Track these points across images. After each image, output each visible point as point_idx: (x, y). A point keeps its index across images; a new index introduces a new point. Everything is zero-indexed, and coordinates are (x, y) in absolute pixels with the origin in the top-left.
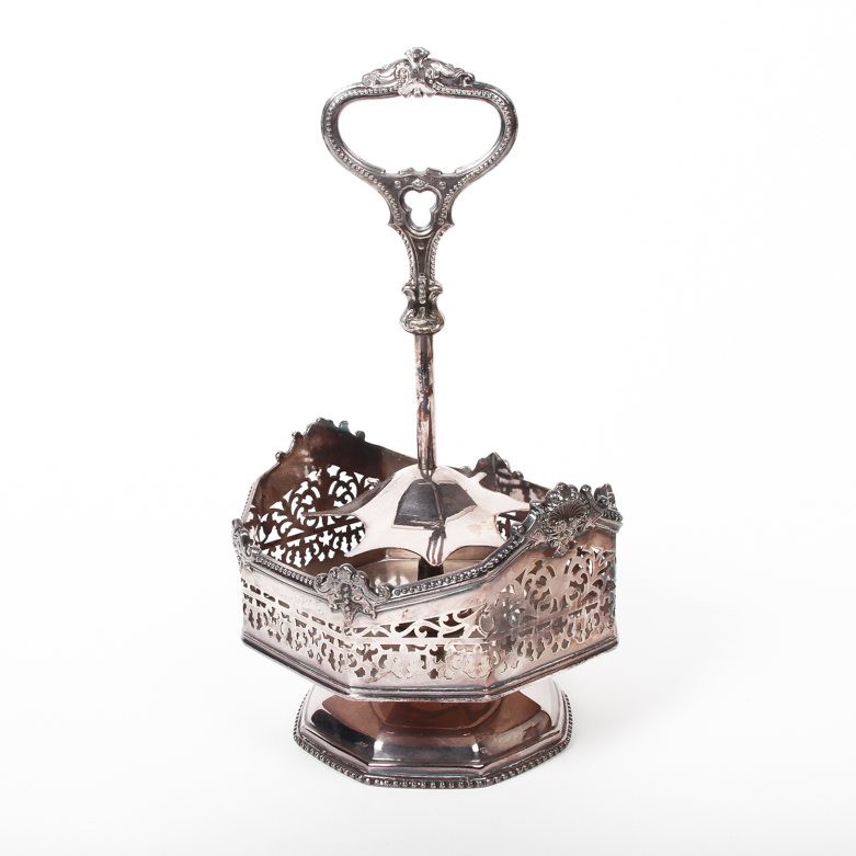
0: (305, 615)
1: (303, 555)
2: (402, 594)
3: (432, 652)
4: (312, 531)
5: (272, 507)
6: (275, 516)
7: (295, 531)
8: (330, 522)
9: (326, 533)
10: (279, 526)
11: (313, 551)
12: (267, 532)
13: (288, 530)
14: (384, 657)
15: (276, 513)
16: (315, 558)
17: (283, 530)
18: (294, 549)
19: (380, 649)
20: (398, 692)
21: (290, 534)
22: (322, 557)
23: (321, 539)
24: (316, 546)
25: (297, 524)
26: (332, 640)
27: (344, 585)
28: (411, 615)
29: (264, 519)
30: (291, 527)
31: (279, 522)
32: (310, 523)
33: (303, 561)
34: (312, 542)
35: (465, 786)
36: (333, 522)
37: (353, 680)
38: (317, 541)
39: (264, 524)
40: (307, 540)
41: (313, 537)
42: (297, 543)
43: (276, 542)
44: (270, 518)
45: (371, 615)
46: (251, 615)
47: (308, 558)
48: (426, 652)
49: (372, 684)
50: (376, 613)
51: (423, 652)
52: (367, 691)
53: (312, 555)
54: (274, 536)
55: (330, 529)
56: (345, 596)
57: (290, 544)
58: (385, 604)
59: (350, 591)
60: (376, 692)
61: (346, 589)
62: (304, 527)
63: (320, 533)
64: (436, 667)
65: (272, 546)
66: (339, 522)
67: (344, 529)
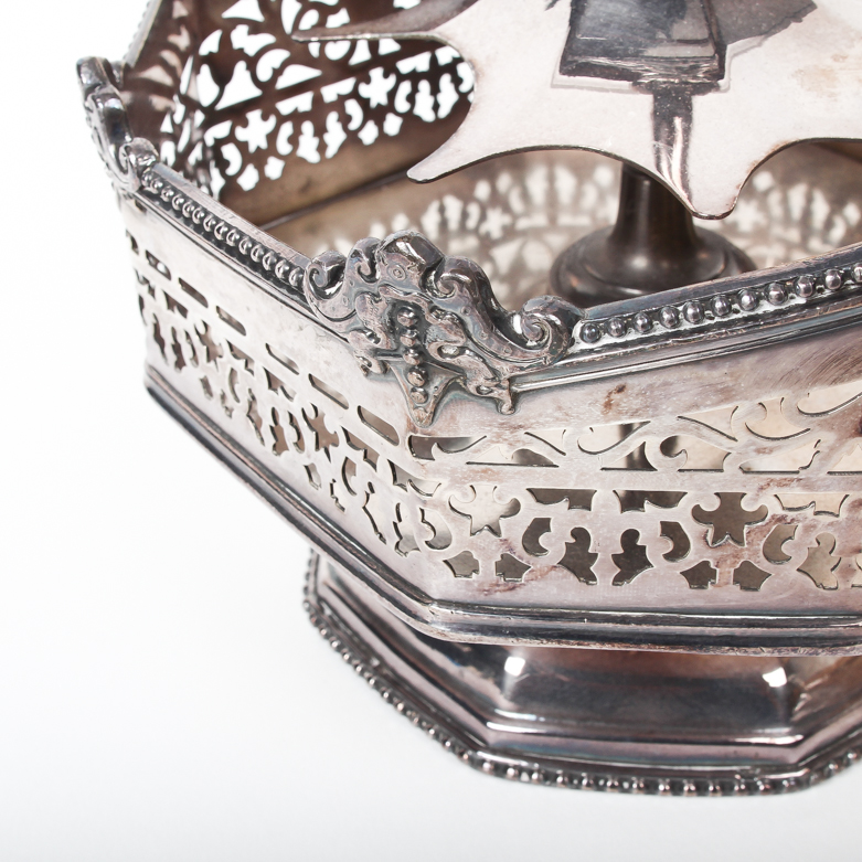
0: (290, 365)
1: (320, 131)
2: (607, 340)
3: (698, 514)
4: (342, 69)
5: (230, 13)
6: (241, 39)
7: (297, 74)
8: (388, 46)
9: (376, 73)
10: (252, 63)
11: (345, 119)
12: (222, 77)
13: (278, 73)
14: (541, 526)
15: (242, 30)
16: (353, 138)
17: (264, 73)
18: (297, 118)
19: (527, 502)
20: (585, 625)
21: (282, 83)
22: (369, 134)
23: (364, 90)
24: (352, 107)
25: (300, 56)
26: (370, 458)
27: (398, 306)
28: (636, 403)
29: (210, 44)
30: (285, 64)
31: (251, 51)
32: (336, 51)
33: (322, 148)
34: (342, 99)
35: (751, 789)
36: (395, 47)
37: (440, 582)
38: (355, 94)
39: (209, 59)
40: (330, 93)
41: (346, 86)
42: (303, 102)
43: (249, 105)
44: (225, 41)
45: (497, 402)
46: (157, 327)
47: (335, 136)
48: (680, 514)
49: (500, 597)
50: (515, 397)
51: (669, 515)
52: (485, 618)
53: (345, 128)
54: (241, 87)
55: (388, 64)
56: (406, 340)
57: (285, 107)
58: (544, 370)
59: (419, 324)
60: (513, 621)
61: (406, 318)
62: (320, 61)
63: (362, 73)
64: (710, 557)
65: (238, 114)
66: (410, 47)
67: (421, 62)
